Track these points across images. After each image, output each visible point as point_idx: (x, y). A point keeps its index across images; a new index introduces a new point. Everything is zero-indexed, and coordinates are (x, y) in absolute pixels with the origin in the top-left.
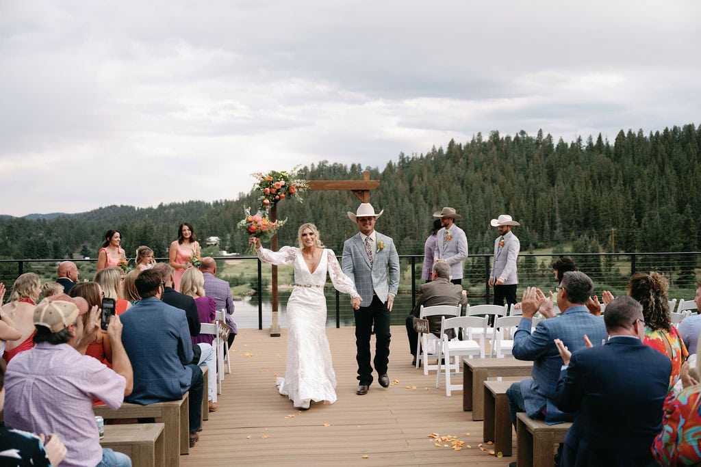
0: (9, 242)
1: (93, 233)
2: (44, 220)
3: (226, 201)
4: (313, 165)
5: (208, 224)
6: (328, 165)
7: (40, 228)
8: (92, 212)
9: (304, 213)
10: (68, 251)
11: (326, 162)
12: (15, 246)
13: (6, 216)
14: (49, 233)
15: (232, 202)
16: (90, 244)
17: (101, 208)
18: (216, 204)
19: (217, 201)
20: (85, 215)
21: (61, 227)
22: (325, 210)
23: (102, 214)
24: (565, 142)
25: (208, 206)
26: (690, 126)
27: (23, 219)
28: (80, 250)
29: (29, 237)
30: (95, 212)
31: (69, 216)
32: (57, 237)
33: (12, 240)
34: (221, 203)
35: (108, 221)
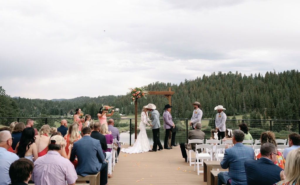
0: (45, 109)
1: (75, 106)
2: (58, 101)
3: (122, 95)
4: (153, 83)
5: (115, 104)
6: (159, 83)
7: (57, 104)
8: (75, 98)
9: (150, 100)
10: (65, 113)
11: (158, 82)
12: (48, 110)
13: (45, 100)
14: (59, 106)
15: (124, 96)
16: (73, 110)
17: (78, 97)
18: (119, 96)
19: (119, 95)
20: (72, 100)
21: (63, 104)
22: (157, 99)
23: (78, 99)
24: (246, 76)
25: (115, 97)
26: (293, 70)
27: (51, 101)
28: (70, 112)
29: (52, 107)
30: (76, 99)
31: (67, 100)
32: (62, 107)
33: (46, 108)
34: (120, 96)
35: (80, 102)
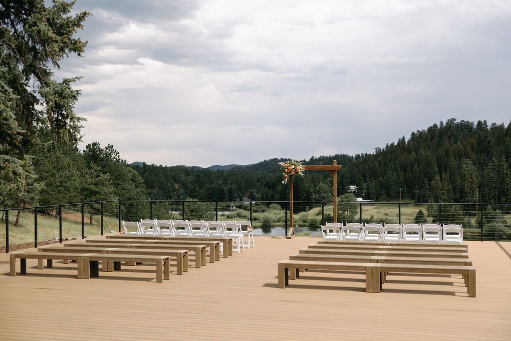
0: (197, 188)
1: (258, 180)
2: (223, 171)
3: (366, 154)
4: (441, 122)
5: (348, 175)
6: (455, 122)
7: (220, 177)
8: (258, 163)
9: (430, 165)
10: (239, 196)
11: (454, 120)
12: (202, 191)
13: (196, 167)
14: (225, 181)
15: (370, 155)
16: (256, 190)
17: (265, 161)
18: (358, 157)
19: (359, 155)
20: (254, 166)
21: (234, 176)
22: (449, 163)
23: (266, 165)
25: (351, 158)
27: (207, 169)
28: (248, 194)
29: (211, 184)
30: (261, 164)
31: (241, 167)
32: (231, 184)
33: (199, 186)
34: (362, 156)
35: (270, 172)
